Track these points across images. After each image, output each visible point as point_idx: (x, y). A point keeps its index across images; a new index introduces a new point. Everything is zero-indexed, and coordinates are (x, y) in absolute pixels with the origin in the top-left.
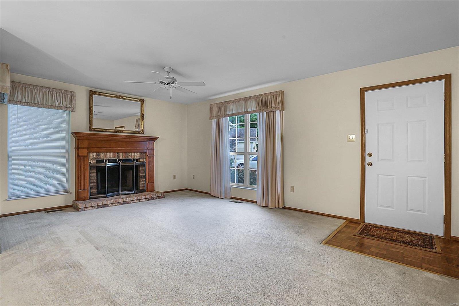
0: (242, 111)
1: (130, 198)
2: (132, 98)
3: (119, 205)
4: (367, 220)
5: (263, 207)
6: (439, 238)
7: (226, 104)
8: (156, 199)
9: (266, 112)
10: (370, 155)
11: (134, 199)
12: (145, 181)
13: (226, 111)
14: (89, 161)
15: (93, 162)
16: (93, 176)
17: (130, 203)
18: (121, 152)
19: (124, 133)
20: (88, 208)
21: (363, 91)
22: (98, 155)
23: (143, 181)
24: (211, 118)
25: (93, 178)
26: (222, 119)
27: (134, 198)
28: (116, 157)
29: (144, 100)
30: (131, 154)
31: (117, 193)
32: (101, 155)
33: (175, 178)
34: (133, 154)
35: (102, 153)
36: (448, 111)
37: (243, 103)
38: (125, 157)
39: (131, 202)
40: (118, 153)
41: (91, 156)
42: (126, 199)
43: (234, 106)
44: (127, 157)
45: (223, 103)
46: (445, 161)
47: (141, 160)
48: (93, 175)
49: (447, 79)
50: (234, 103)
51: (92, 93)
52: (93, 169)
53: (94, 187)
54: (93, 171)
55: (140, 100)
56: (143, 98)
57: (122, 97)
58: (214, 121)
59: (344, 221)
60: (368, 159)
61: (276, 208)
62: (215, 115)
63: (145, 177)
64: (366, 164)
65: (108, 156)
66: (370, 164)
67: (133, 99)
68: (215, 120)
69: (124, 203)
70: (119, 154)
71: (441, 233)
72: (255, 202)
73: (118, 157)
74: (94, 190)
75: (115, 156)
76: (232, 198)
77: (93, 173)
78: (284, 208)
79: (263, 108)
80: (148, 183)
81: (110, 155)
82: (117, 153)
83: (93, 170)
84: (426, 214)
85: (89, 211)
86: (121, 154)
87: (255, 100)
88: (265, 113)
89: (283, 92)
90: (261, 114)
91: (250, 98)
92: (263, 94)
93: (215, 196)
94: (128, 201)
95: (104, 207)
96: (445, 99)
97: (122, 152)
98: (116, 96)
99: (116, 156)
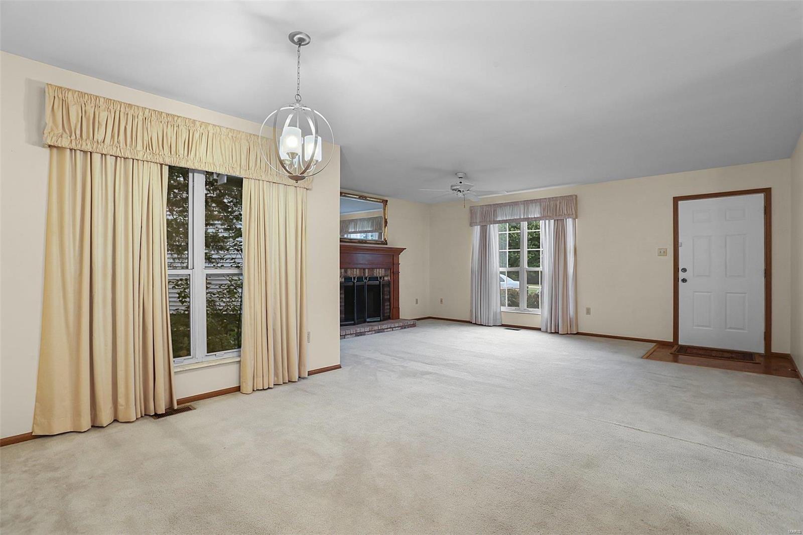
0: (520, 216)
2: (375, 199)
4: (681, 342)
5: (551, 333)
6: (759, 355)
7: (495, 207)
8: (408, 327)
9: (555, 220)
10: (684, 270)
12: (390, 305)
13: (495, 215)
18: (366, 268)
19: (368, 243)
20: (348, 336)
21: (676, 200)
23: (387, 305)
24: (472, 224)
26: (490, 226)
29: (387, 201)
30: (376, 271)
31: (363, 320)
33: (417, 303)
34: (378, 270)
36: (768, 225)
37: (522, 208)
38: (371, 275)
39: (385, 330)
40: (363, 269)
42: (381, 327)
43: (508, 210)
44: (373, 274)
45: (490, 205)
46: (765, 277)
47: (386, 278)
49: (767, 192)
50: (509, 207)
55: (383, 201)
56: (386, 198)
57: (365, 198)
58: (477, 229)
59: (655, 344)
60: (681, 275)
61: (568, 334)
62: (478, 221)
63: (389, 300)
64: (680, 280)
66: (684, 280)
68: (479, 227)
71: (762, 350)
72: (539, 329)
73: (364, 273)
75: (361, 273)
76: (503, 326)
78: (578, 334)
79: (551, 215)
80: (393, 308)
81: (357, 272)
84: (746, 331)
85: (348, 339)
86: (366, 270)
87: (538, 204)
88: (552, 221)
89: (576, 196)
90: (547, 221)
91: (533, 201)
92: (550, 198)
93: (480, 324)
95: (361, 335)
96: (765, 213)
98: (361, 197)
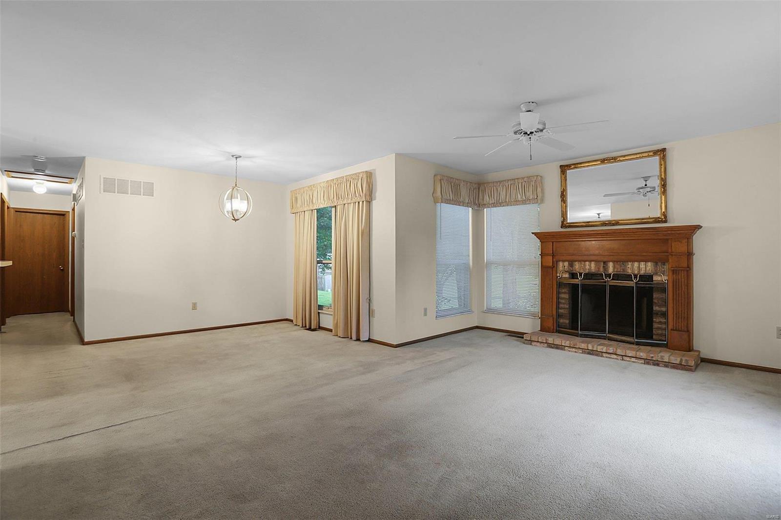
1: (602, 347)
2: (636, 154)
3: (580, 353)
11: (608, 351)
14: (558, 275)
15: (564, 276)
16: (564, 298)
17: (602, 356)
18: (610, 261)
22: (571, 265)
23: (660, 323)
25: (563, 301)
27: (609, 349)
28: (602, 269)
29: (664, 150)
32: (575, 265)
34: (636, 264)
35: (577, 262)
38: (619, 269)
40: (604, 263)
41: (561, 266)
42: (594, 347)
44: (623, 270)
47: (656, 278)
48: (563, 296)
51: (564, 169)
52: (563, 287)
53: (565, 316)
54: (563, 291)
55: (655, 153)
56: (664, 145)
57: (614, 159)
63: (664, 315)
65: (587, 267)
67: (638, 156)
69: (591, 352)
70: (607, 265)
73: (605, 268)
74: (564, 321)
75: (599, 268)
77: (563, 293)
81: (590, 266)
82: (602, 263)
83: (563, 289)
86: (611, 265)
94: (597, 351)
97: (614, 262)
98: (603, 161)
99: (602, 267)
